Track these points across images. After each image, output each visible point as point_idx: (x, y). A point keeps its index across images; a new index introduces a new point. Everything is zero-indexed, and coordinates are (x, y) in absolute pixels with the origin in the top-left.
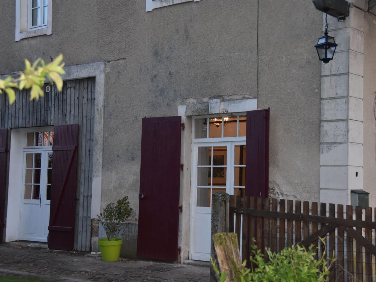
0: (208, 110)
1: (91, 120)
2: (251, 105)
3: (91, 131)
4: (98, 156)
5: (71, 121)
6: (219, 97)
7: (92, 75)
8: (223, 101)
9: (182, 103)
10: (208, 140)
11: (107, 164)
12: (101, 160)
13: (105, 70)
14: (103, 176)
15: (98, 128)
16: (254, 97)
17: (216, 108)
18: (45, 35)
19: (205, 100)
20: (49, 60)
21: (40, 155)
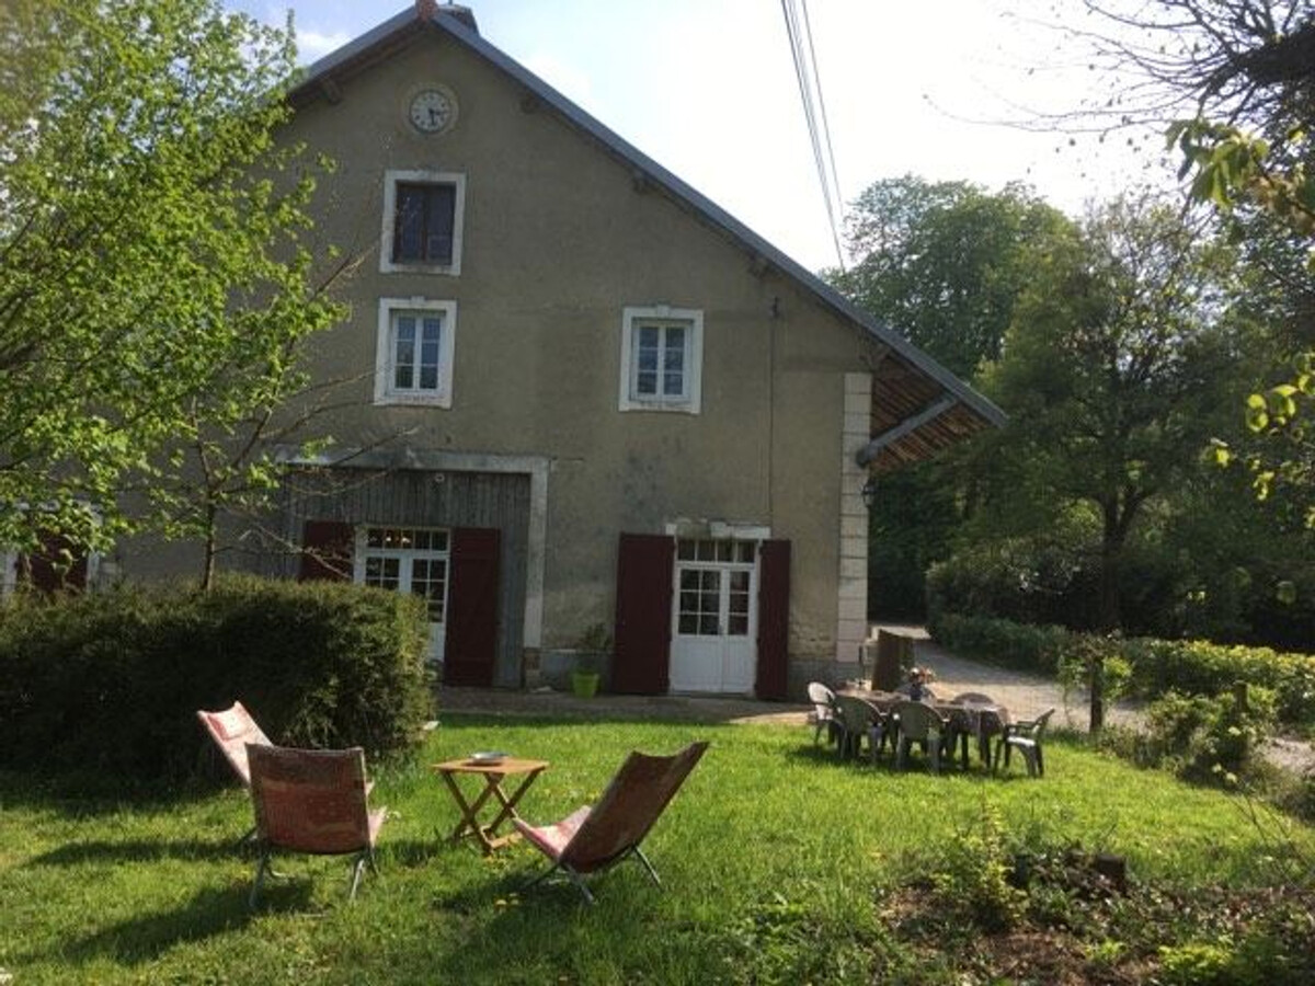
0: (709, 532)
1: (524, 526)
2: (762, 534)
3: (524, 540)
4: (536, 572)
5: (484, 522)
6: (722, 520)
7: (528, 470)
8: (729, 525)
9: (671, 521)
10: (696, 563)
11: (551, 582)
12: (540, 578)
13: (549, 467)
14: (545, 595)
15: (537, 536)
16: (766, 525)
17: (720, 531)
18: (436, 408)
19: (704, 521)
20: (444, 440)
21: (397, 561)
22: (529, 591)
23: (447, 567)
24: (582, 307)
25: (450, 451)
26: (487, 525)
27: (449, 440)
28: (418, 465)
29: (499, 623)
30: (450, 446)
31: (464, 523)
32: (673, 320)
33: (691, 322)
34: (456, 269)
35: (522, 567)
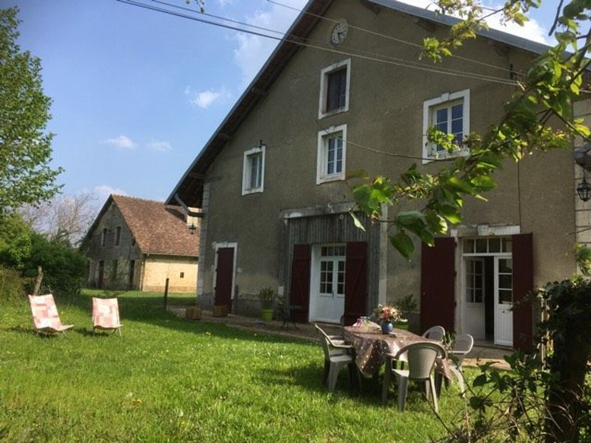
0: (477, 233)
1: (378, 238)
2: (515, 230)
3: (378, 246)
4: (383, 265)
6: (485, 224)
8: (490, 226)
9: (454, 229)
10: (475, 254)
11: (390, 271)
12: (385, 268)
14: (387, 278)
15: (383, 244)
16: (517, 225)
17: (485, 231)
18: (340, 181)
19: (474, 226)
20: (343, 197)
21: (332, 262)
22: (380, 277)
23: (345, 264)
24: (403, 108)
25: (345, 202)
26: (361, 240)
27: (345, 197)
28: (332, 212)
29: (367, 295)
30: (346, 200)
31: (351, 240)
32: (454, 100)
33: (462, 98)
34: (346, 109)
35: (377, 262)
